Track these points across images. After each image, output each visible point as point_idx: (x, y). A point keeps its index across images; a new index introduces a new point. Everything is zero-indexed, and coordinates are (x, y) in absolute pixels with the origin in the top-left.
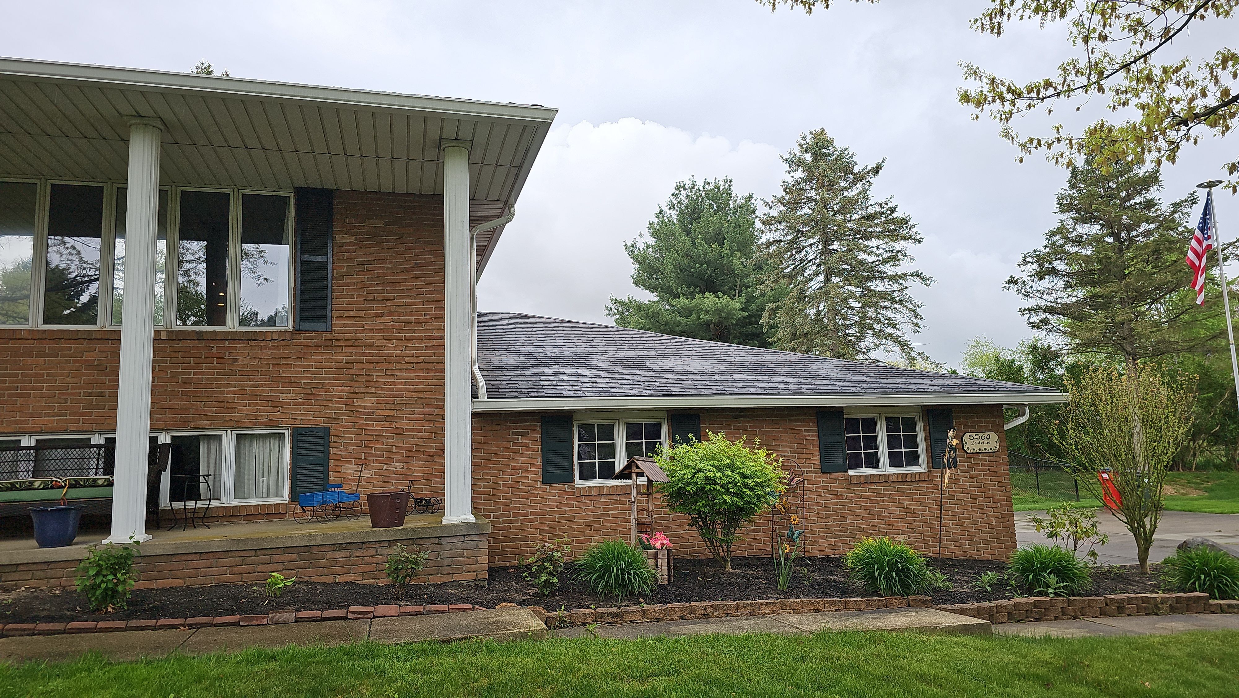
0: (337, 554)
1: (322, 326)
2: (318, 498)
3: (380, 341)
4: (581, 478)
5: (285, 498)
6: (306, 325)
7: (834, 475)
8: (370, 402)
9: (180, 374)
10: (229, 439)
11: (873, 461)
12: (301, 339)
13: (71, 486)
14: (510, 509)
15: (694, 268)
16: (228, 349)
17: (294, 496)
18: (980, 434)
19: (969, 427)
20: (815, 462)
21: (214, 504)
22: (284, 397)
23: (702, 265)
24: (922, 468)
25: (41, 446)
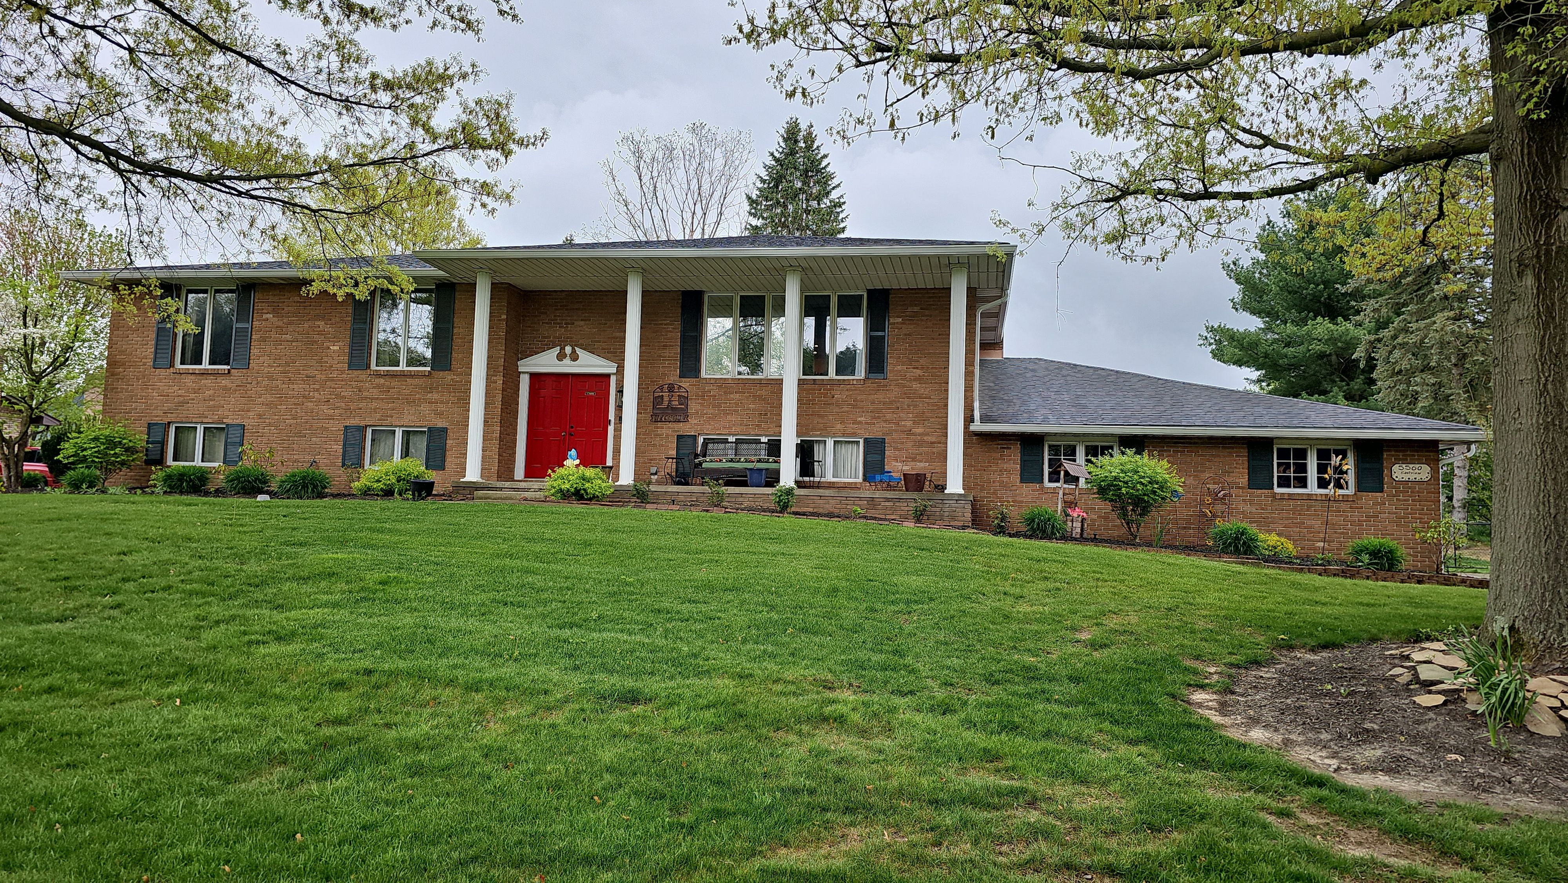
0: (887, 504)
1: (881, 376)
2: (878, 478)
3: (916, 385)
4: (1050, 481)
5: (860, 480)
6: (871, 376)
7: (1260, 491)
8: (909, 424)
9: (805, 404)
10: (830, 443)
11: (1302, 482)
12: (869, 383)
13: (758, 462)
14: (998, 497)
15: (1307, 289)
16: (830, 390)
17: (865, 479)
18: (1411, 466)
19: (1400, 459)
20: (1244, 480)
21: (823, 480)
22: (859, 419)
23: (1318, 285)
24: (1351, 491)
25: (738, 442)
